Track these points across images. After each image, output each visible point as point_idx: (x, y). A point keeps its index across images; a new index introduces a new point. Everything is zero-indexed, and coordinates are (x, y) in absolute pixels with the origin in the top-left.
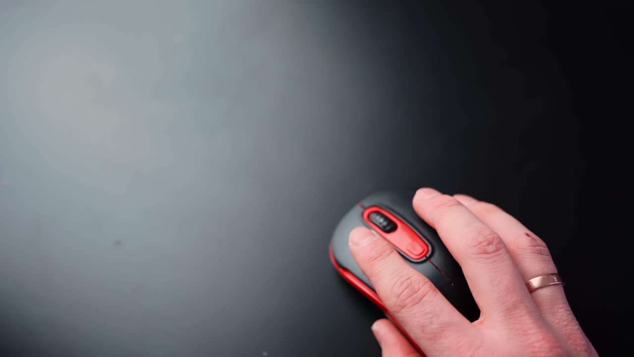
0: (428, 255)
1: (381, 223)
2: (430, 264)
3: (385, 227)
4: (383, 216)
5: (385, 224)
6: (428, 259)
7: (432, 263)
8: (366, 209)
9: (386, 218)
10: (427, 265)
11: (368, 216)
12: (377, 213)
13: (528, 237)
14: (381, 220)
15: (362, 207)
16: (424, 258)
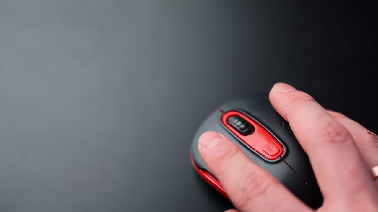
0: (282, 156)
1: (238, 126)
2: (285, 164)
3: (242, 129)
4: (240, 119)
5: (243, 126)
6: (282, 159)
7: (287, 163)
8: (225, 113)
9: (244, 121)
10: (282, 165)
11: (227, 120)
12: (236, 116)
13: (369, 134)
14: (239, 123)
15: (222, 111)
16: (279, 159)
